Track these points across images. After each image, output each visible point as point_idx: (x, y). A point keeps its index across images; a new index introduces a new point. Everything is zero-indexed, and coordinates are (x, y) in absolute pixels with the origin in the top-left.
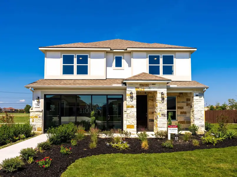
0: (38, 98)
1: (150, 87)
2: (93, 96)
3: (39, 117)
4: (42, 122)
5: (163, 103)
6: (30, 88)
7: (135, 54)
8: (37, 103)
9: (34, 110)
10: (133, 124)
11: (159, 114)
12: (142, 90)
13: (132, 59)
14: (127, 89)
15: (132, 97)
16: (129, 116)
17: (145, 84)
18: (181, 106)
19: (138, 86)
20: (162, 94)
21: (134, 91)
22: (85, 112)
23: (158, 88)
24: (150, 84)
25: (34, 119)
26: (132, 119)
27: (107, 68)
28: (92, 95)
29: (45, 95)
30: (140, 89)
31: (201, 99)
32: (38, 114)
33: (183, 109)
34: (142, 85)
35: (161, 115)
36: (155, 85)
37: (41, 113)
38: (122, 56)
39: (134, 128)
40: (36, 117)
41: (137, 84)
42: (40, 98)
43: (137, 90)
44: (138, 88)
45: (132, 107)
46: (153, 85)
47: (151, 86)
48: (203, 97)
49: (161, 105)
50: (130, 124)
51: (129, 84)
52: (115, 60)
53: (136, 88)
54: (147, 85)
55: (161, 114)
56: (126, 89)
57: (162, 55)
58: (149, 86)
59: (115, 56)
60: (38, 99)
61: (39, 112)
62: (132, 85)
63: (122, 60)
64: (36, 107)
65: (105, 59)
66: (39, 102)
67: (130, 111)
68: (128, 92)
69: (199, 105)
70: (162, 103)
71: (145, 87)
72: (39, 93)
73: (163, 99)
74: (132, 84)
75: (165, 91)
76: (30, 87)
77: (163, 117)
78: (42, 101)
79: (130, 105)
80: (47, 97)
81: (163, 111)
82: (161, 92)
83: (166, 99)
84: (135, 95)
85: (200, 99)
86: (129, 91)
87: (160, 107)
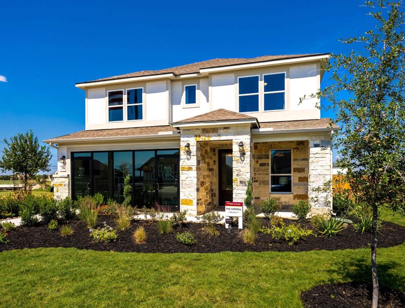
0: (64, 158)
1: (219, 133)
2: (136, 152)
3: (65, 185)
4: (69, 192)
5: (243, 161)
6: (50, 144)
7: (214, 78)
8: (62, 164)
9: (60, 174)
10: (190, 198)
11: (236, 182)
12: (207, 139)
13: (210, 88)
14: (182, 139)
15: (189, 153)
16: (185, 184)
17: (211, 129)
18: (300, 167)
19: (199, 132)
20: (241, 145)
21: (193, 141)
22: (150, 178)
23: (234, 135)
24: (220, 128)
25: (59, 189)
26: (190, 190)
27: (173, 106)
28: (134, 151)
29: (72, 153)
30: (202, 139)
31: (326, 151)
32: (64, 181)
33: (304, 171)
34: (206, 131)
35: (239, 184)
36: (228, 130)
37: (67, 180)
38: (196, 85)
39: (193, 205)
40: (61, 185)
41: (198, 129)
42: (66, 157)
43: (198, 139)
44: (199, 136)
45: (190, 169)
46: (225, 130)
47: (222, 131)
48: (329, 148)
49: (239, 164)
50: (186, 198)
51: (184, 130)
52: (185, 92)
53: (196, 136)
54: (214, 130)
55: (239, 180)
56: (179, 140)
57: (263, 75)
58: (217, 132)
59: (185, 86)
60: (62, 159)
61: (65, 177)
62: (189, 132)
63: (197, 91)
64: (62, 170)
65: (168, 92)
66: (65, 163)
67: (187, 176)
68: (183, 144)
69: (320, 163)
70: (240, 161)
71: (211, 134)
72: (65, 151)
73: (243, 154)
74: (190, 130)
75: (246, 139)
76: (50, 142)
77: (243, 187)
78: (68, 161)
79: (187, 167)
80: (76, 155)
81: (244, 177)
82: (239, 141)
83: (248, 154)
84: (193, 149)
85: (323, 151)
86: (184, 141)
87: (237, 169)
